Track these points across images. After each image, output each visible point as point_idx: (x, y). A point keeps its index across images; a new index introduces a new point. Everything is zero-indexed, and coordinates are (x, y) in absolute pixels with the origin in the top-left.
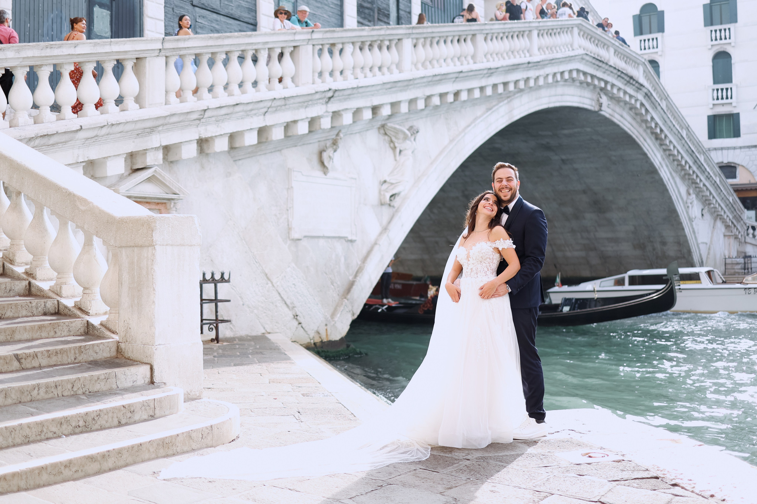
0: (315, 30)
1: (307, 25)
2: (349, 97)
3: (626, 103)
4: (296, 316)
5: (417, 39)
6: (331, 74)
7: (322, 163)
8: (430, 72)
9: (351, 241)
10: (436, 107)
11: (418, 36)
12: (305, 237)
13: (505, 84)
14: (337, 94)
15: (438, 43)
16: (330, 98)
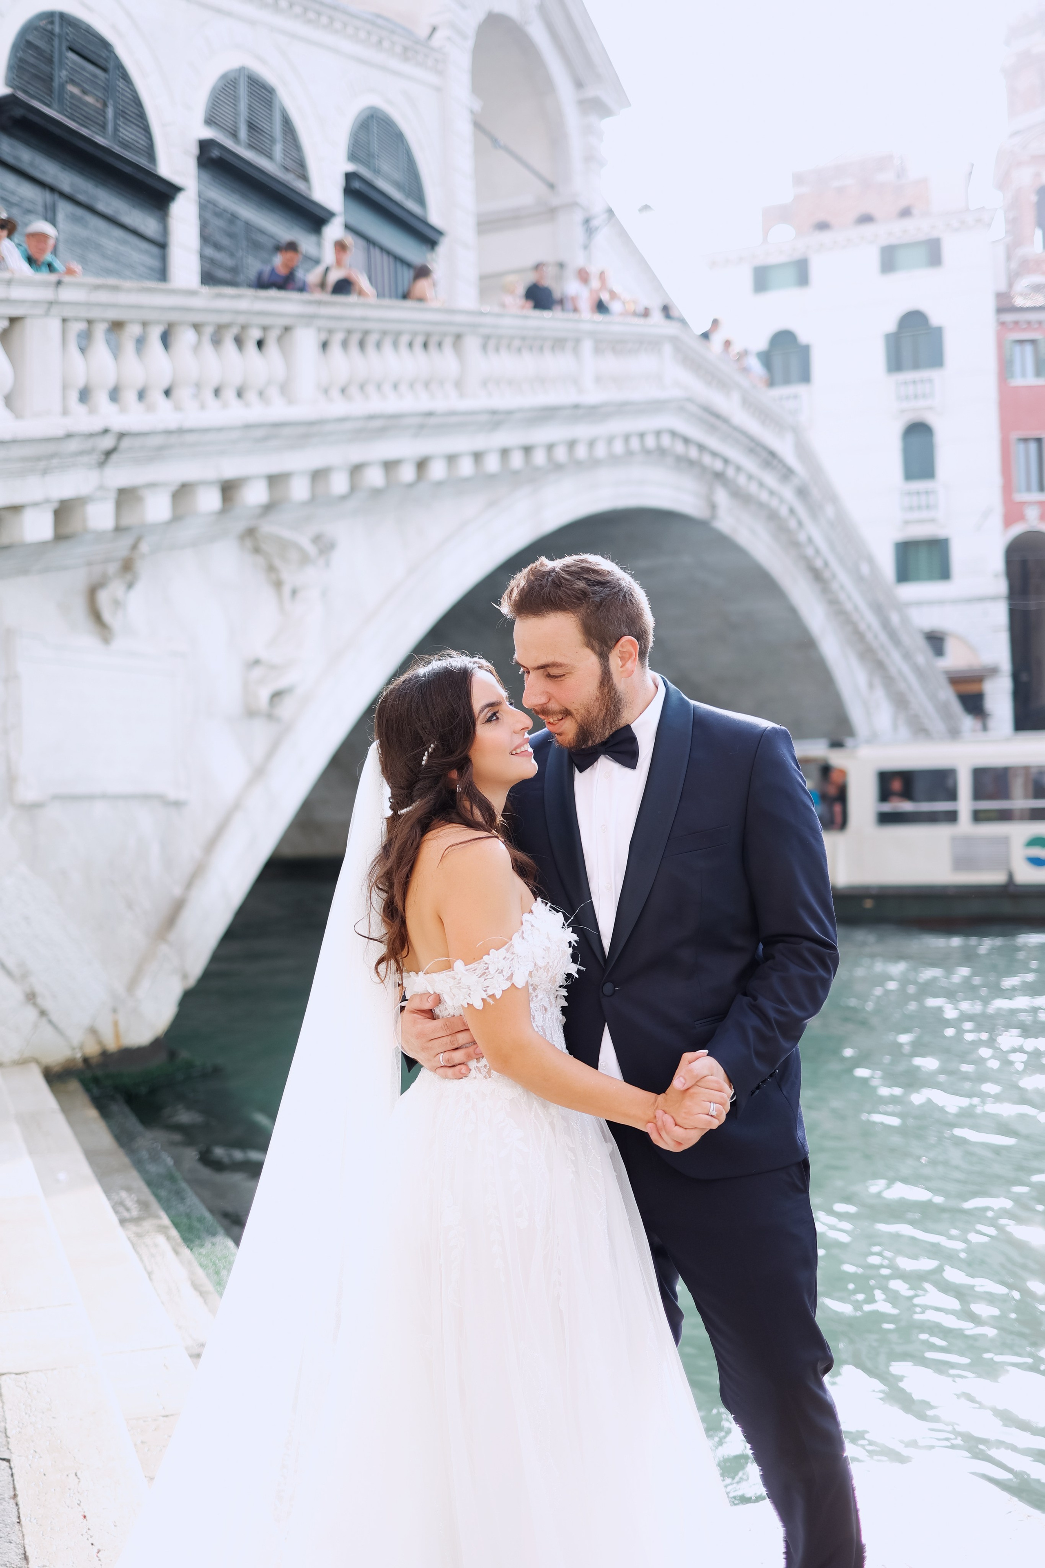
0: (67, 279)
1: (50, 267)
2: (158, 454)
3: (761, 505)
4: (31, 997)
5: (330, 331)
6: (115, 395)
7: (96, 616)
8: (359, 406)
9: (178, 804)
10: (376, 493)
11: (331, 324)
12: (56, 797)
13: (527, 450)
14: (125, 443)
15: (378, 345)
16: (108, 454)
